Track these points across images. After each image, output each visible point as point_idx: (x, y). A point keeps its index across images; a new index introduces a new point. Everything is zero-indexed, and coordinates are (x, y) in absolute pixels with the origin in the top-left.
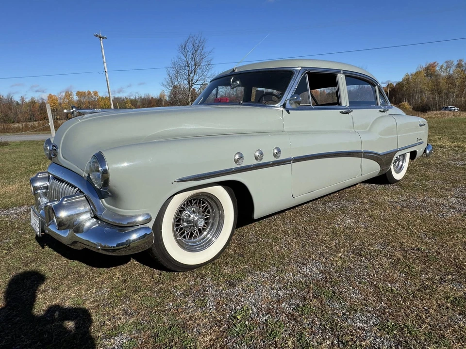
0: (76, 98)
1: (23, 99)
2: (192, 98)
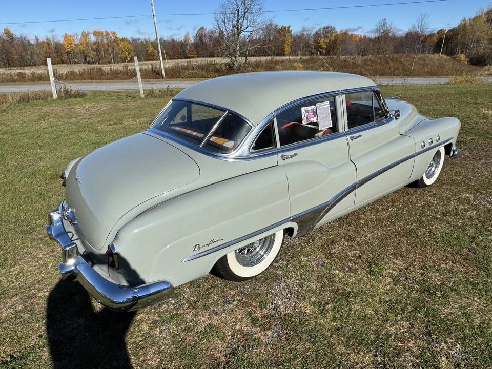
0: (93, 39)
1: (37, 40)
2: (240, 46)
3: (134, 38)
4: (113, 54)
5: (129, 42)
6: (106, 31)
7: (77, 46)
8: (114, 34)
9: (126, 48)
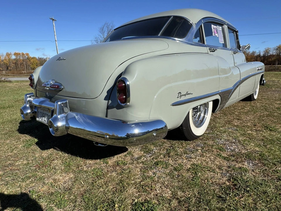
3: (40, 57)
4: (26, 65)
5: (37, 59)
6: (22, 53)
7: (3, 61)
8: (27, 54)
9: (35, 63)
